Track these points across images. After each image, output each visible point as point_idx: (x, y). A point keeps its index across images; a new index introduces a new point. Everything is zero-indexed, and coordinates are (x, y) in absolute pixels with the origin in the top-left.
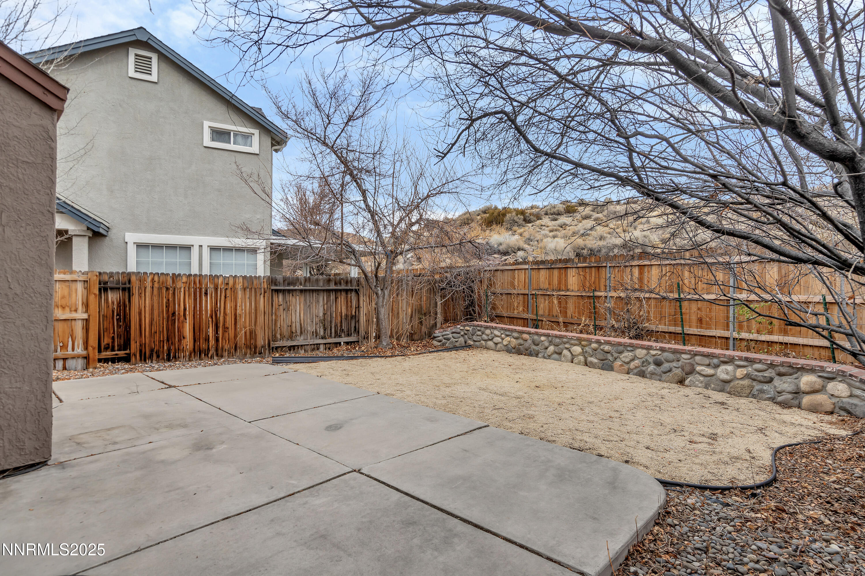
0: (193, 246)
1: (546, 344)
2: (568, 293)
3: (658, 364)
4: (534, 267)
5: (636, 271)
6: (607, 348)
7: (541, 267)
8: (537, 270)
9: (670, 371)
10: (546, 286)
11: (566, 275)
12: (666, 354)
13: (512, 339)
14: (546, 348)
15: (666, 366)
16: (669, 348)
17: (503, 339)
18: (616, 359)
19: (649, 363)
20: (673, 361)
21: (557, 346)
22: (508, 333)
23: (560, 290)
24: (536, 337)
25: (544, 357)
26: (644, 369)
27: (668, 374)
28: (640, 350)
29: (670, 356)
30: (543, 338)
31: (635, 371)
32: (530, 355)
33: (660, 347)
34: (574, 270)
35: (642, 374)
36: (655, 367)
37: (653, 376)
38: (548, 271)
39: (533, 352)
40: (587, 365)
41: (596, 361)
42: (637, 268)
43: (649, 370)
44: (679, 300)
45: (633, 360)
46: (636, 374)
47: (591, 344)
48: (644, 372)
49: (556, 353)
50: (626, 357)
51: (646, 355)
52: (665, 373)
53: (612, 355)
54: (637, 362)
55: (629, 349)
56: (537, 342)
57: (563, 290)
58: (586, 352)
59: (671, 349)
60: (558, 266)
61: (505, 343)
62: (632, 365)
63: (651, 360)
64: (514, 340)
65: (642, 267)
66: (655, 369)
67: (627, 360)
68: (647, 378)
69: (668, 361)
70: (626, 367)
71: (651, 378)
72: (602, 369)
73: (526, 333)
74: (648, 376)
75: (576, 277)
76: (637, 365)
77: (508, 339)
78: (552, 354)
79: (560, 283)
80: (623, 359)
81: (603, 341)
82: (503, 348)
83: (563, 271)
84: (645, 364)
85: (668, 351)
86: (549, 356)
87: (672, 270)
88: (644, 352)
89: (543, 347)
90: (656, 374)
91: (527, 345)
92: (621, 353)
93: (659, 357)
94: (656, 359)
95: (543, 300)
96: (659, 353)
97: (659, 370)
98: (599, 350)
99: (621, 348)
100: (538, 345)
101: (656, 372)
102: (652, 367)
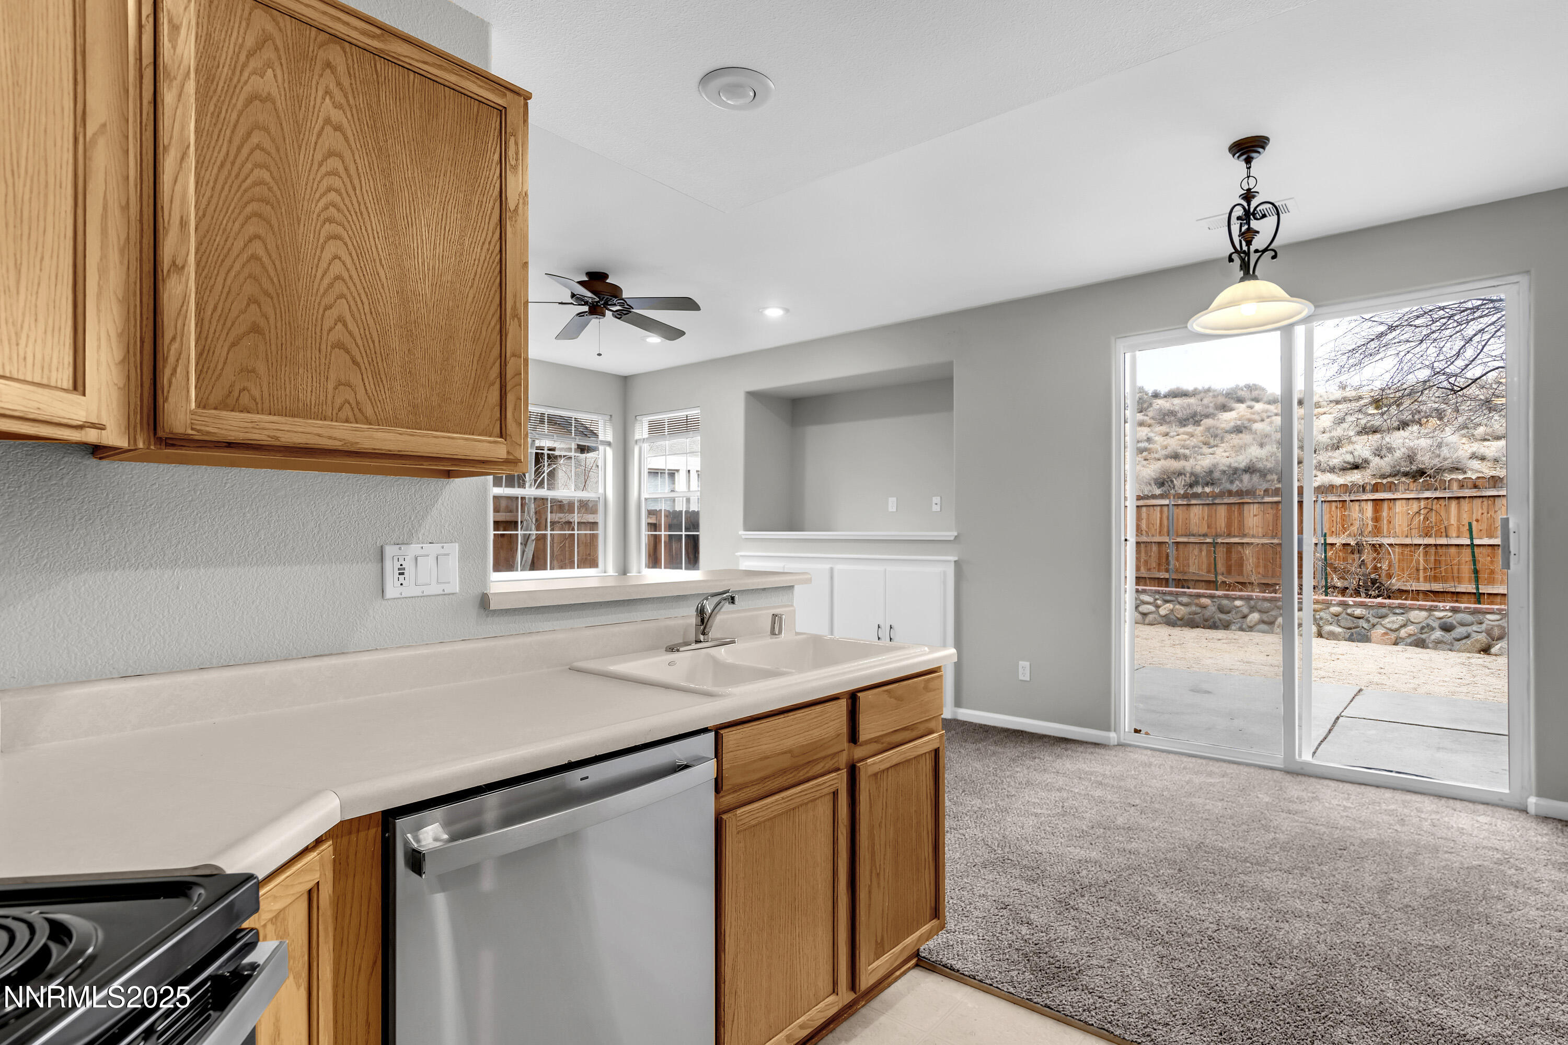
0: (678, 471)
1: (1245, 610)
2: (1245, 540)
3: (1447, 628)
4: (1180, 502)
5: (1369, 508)
6: (1358, 612)
7: (1193, 502)
8: (1185, 508)
9: (1468, 637)
10: (1204, 530)
11: (1241, 514)
12: (1459, 616)
13: (1178, 607)
14: (1245, 617)
15: (1460, 631)
16: (1466, 608)
17: (1158, 607)
18: (1374, 626)
19: (1433, 629)
20: (1472, 624)
21: (1267, 612)
22: (1168, 598)
23: (1229, 535)
24: (1225, 602)
25: (1241, 629)
26: (1423, 636)
27: (1464, 641)
28: (1417, 612)
29: (1468, 618)
30: (1238, 603)
31: (1409, 640)
32: (1214, 626)
33: (1452, 607)
34: (1256, 506)
35: (1420, 643)
36: (1442, 633)
37: (1439, 645)
38: (1206, 508)
39: (1218, 623)
40: (1322, 637)
41: (1338, 630)
42: (1370, 504)
43: (1433, 637)
44: (1472, 546)
45: (1404, 626)
46: (1410, 645)
47: (1328, 608)
48: (1423, 641)
49: (1264, 622)
50: (1393, 622)
51: (1426, 618)
52: (1459, 640)
53: (1368, 621)
54: (1411, 629)
55: (1398, 611)
56: (1226, 609)
57: (1234, 536)
58: (1321, 619)
59: (1469, 608)
60: (1226, 501)
61: (1163, 611)
62: (1403, 633)
63: (1435, 624)
64: (1182, 608)
65: (1380, 503)
66: (1443, 636)
67: (1395, 626)
68: (1428, 648)
69: (1463, 624)
70: (1393, 636)
71: (1435, 648)
72: (1351, 639)
73: (1205, 597)
74: (1430, 645)
75: (1260, 516)
76: (1412, 632)
77: (1170, 606)
78: (1255, 625)
79: (1229, 525)
80: (1389, 626)
81: (1351, 603)
82: (1159, 619)
83: (1235, 508)
84: (1426, 630)
85: (1464, 612)
86: (1251, 627)
87: (1429, 506)
88: (1424, 614)
89: (1240, 615)
90: (1445, 643)
91: (1208, 613)
92: (1383, 617)
93: (1450, 620)
94: (1445, 623)
95: (1196, 552)
96: (1450, 614)
97: (1448, 637)
98: (1344, 615)
99: (1384, 611)
100: (1229, 612)
101: (1445, 640)
102: (1438, 634)
